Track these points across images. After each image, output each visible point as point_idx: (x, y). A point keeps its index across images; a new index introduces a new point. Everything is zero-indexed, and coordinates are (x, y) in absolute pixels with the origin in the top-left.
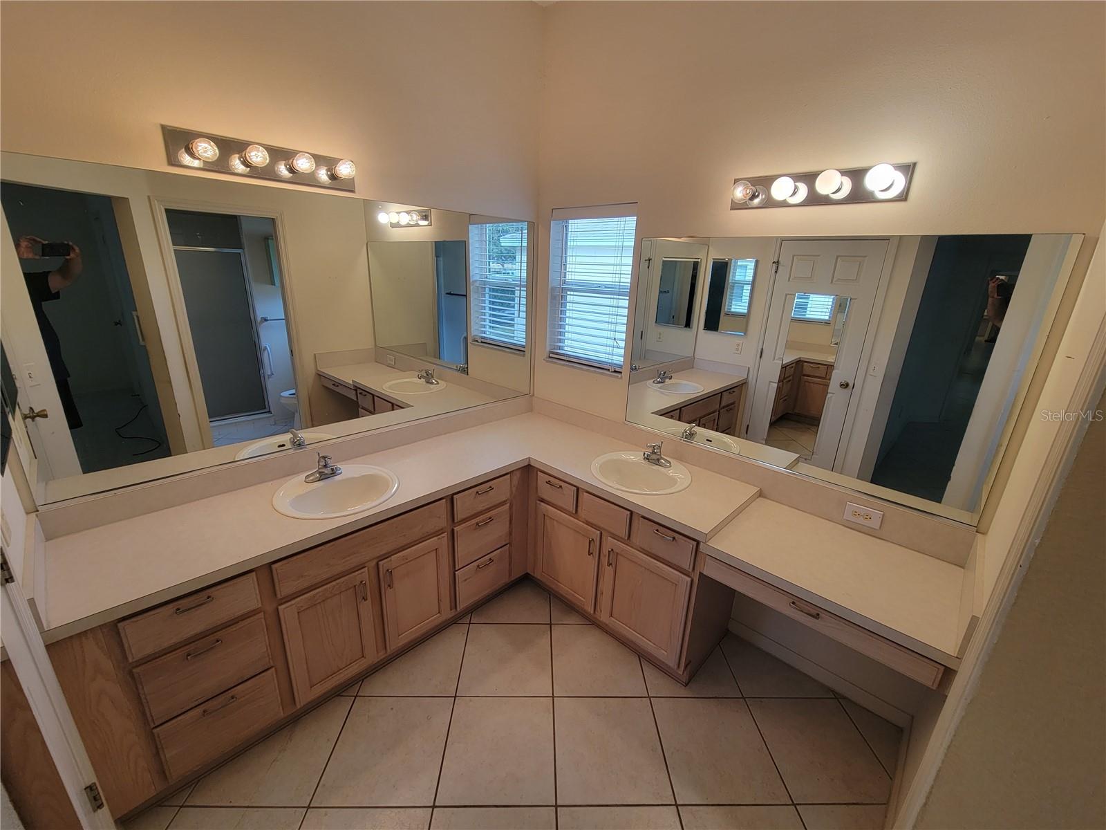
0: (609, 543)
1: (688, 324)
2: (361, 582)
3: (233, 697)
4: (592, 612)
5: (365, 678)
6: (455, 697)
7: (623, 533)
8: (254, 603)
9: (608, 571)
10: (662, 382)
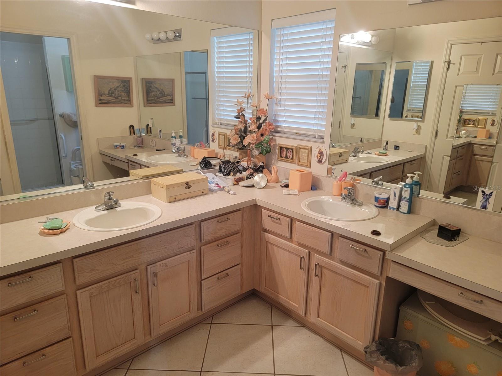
0: (316, 258)
1: (377, 114)
2: (135, 280)
3: (43, 355)
4: (304, 315)
5: (135, 357)
6: (201, 371)
7: (326, 250)
8: (60, 287)
9: (315, 281)
10: (356, 156)
